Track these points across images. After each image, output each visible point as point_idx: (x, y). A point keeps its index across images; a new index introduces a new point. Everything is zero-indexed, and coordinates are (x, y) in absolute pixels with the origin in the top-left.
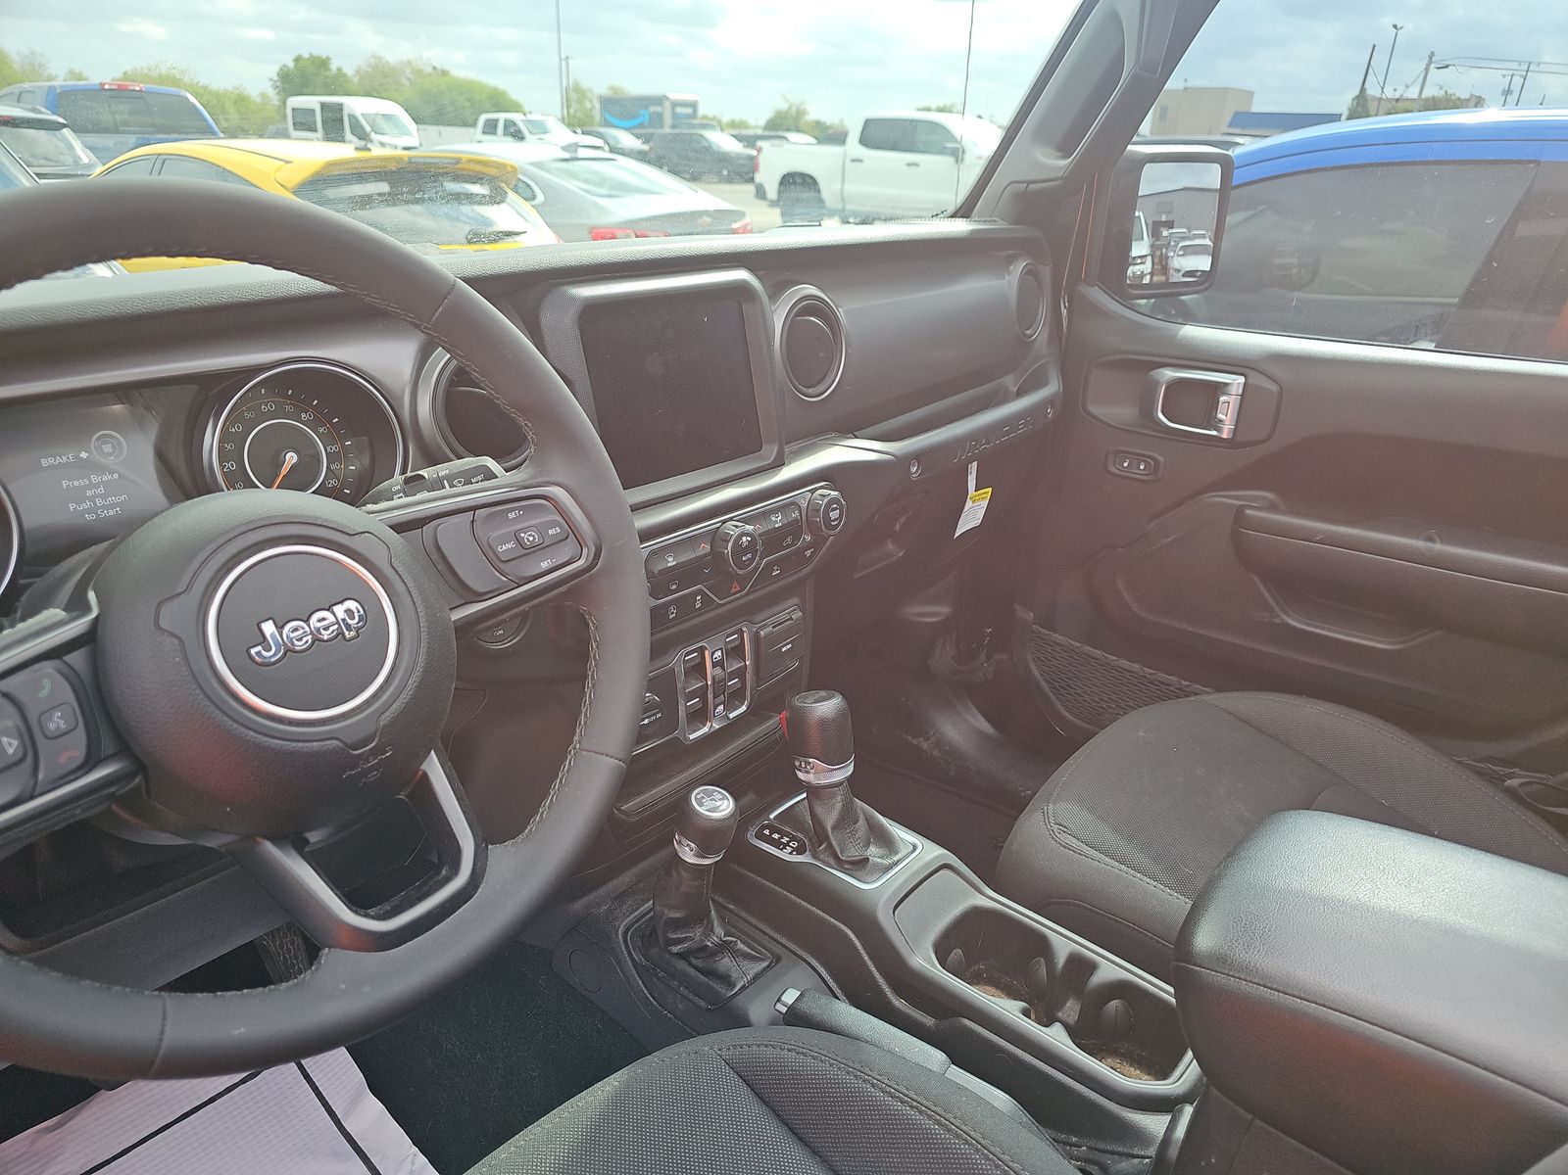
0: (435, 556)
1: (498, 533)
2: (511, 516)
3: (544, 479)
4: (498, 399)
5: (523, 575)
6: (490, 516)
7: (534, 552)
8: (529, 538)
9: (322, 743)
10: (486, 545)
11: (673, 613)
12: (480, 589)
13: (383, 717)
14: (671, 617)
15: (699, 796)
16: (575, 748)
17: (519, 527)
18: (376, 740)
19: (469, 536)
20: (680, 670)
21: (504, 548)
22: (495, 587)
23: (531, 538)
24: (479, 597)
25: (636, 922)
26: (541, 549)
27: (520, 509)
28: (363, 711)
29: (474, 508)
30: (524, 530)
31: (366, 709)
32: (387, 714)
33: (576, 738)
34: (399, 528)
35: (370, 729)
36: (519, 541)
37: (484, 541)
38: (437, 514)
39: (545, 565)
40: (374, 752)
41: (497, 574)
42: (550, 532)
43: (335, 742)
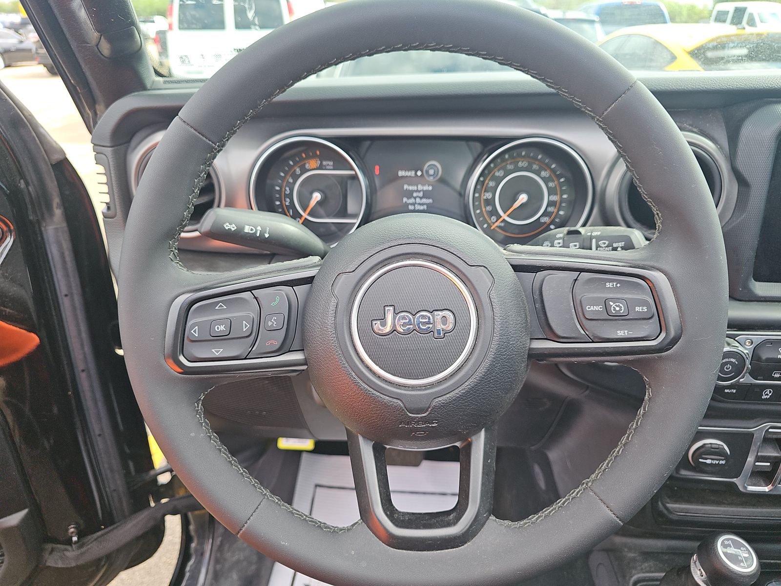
0: (537, 297)
1: (591, 295)
2: (609, 285)
3: (652, 263)
4: (640, 187)
5: (599, 334)
6: (590, 281)
7: (616, 320)
8: (614, 307)
9: (391, 399)
10: (578, 302)
11: (767, 395)
12: (559, 332)
13: (437, 400)
14: (764, 397)
15: (726, 542)
16: (587, 484)
17: (611, 296)
18: (428, 413)
19: (568, 291)
20: (759, 437)
21: (592, 308)
22: (574, 335)
23: (618, 309)
24: (556, 338)
25: (647, 581)
26: (623, 320)
27: (618, 281)
28: (426, 389)
29: (581, 270)
30: (615, 300)
31: (429, 389)
32: (440, 399)
33: (593, 476)
34: (517, 268)
35: (424, 404)
36: (606, 308)
37: (578, 298)
38: (550, 267)
39: (621, 334)
40: (425, 420)
41: (579, 326)
42: (637, 309)
43: (399, 402)
